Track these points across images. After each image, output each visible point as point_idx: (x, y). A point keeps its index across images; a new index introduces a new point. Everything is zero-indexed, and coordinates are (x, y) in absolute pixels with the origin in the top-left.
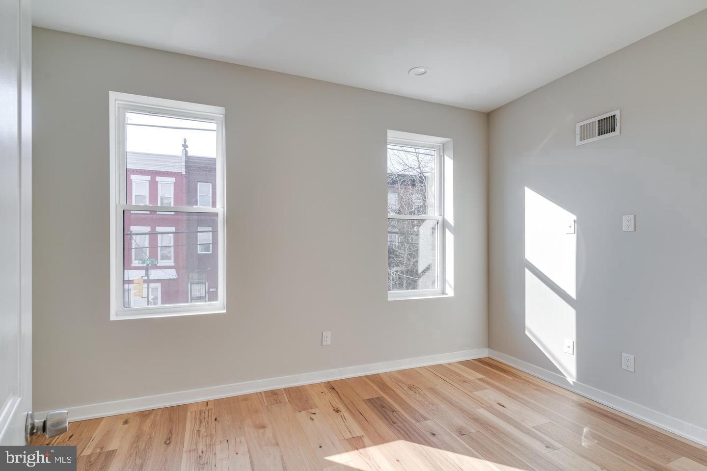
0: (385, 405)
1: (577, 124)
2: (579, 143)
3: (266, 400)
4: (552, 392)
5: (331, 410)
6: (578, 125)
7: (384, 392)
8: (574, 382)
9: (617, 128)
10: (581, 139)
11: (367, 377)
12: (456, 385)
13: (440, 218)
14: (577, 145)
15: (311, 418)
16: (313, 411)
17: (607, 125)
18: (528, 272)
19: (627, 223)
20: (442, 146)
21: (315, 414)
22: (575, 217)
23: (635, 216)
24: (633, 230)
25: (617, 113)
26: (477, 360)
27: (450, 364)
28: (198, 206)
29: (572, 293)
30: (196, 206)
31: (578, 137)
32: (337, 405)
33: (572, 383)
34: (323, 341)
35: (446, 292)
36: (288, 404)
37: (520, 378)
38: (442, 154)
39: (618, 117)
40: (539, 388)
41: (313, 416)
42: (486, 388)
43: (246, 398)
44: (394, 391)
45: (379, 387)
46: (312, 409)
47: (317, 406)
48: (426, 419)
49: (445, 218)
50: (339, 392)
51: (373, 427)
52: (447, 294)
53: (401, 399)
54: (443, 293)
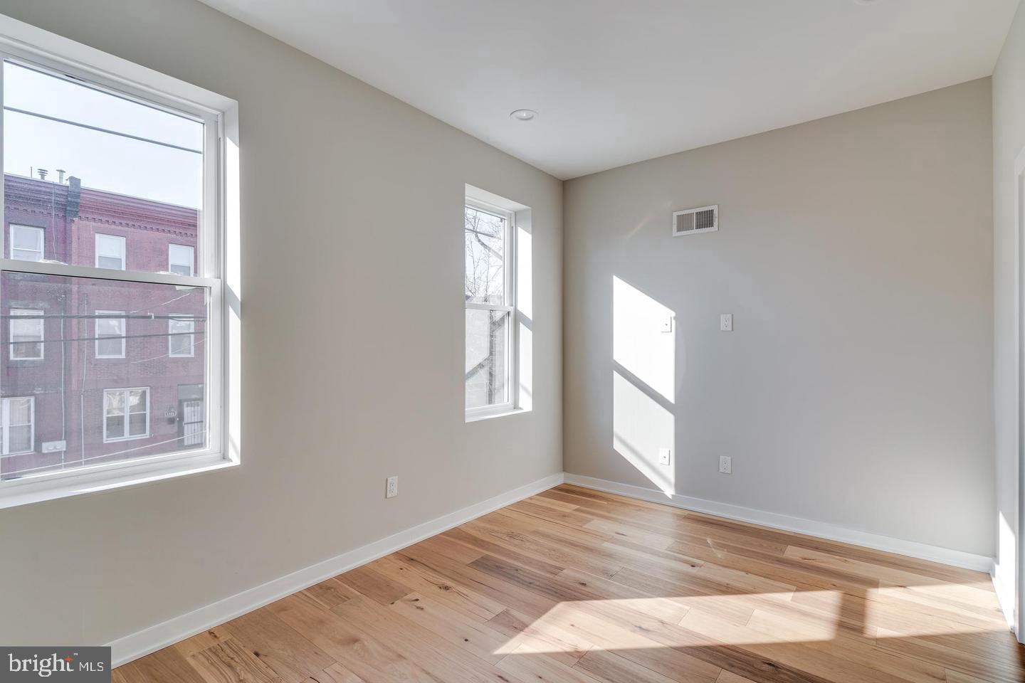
0: (502, 566)
1: (674, 213)
2: (675, 233)
3: (322, 600)
4: (652, 509)
5: (436, 589)
6: (675, 215)
7: (484, 549)
8: (673, 495)
9: (716, 224)
10: (679, 230)
11: (444, 534)
12: (556, 521)
13: (511, 309)
14: (674, 235)
15: (418, 608)
16: (411, 596)
17: (706, 220)
18: (616, 375)
19: (725, 322)
20: (513, 215)
21: (417, 600)
22: (673, 314)
23: (732, 315)
24: (731, 329)
25: (715, 208)
26: (555, 488)
27: (531, 498)
28: (170, 272)
29: (670, 397)
30: (166, 273)
31: (675, 227)
32: (438, 580)
33: (670, 497)
34: (388, 491)
35: (520, 406)
36: (364, 597)
37: (613, 501)
38: (513, 225)
39: (716, 212)
40: (639, 508)
41: (418, 604)
42: (593, 519)
43: (281, 607)
44: (496, 545)
45: (473, 544)
46: (406, 594)
47: (411, 589)
48: (561, 569)
49: (519, 308)
50: (424, 561)
51: (509, 595)
52: (522, 409)
53: (514, 553)
54: (516, 407)
